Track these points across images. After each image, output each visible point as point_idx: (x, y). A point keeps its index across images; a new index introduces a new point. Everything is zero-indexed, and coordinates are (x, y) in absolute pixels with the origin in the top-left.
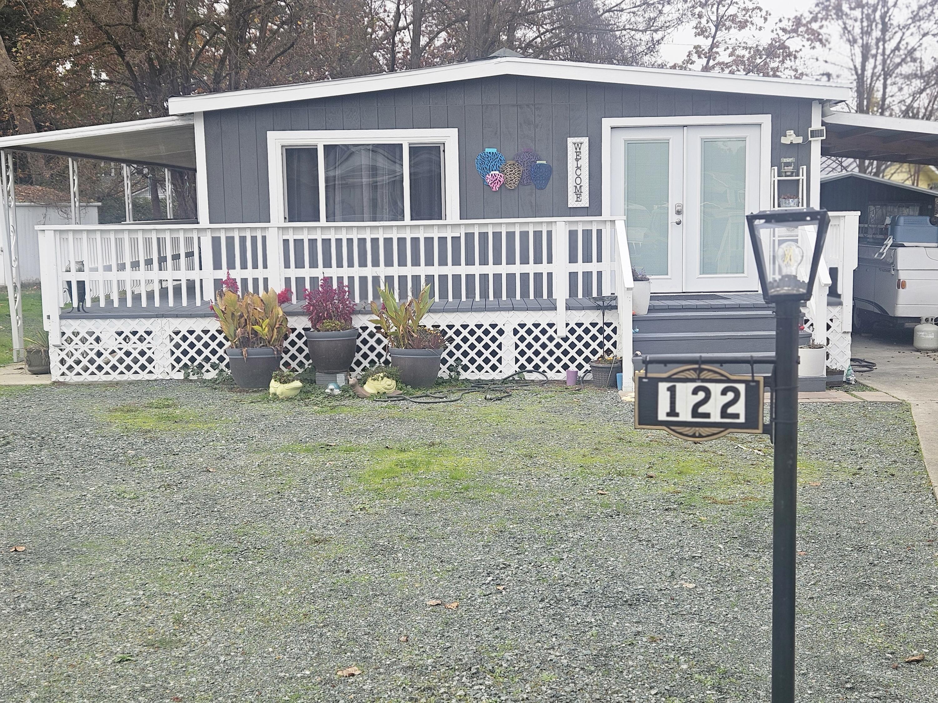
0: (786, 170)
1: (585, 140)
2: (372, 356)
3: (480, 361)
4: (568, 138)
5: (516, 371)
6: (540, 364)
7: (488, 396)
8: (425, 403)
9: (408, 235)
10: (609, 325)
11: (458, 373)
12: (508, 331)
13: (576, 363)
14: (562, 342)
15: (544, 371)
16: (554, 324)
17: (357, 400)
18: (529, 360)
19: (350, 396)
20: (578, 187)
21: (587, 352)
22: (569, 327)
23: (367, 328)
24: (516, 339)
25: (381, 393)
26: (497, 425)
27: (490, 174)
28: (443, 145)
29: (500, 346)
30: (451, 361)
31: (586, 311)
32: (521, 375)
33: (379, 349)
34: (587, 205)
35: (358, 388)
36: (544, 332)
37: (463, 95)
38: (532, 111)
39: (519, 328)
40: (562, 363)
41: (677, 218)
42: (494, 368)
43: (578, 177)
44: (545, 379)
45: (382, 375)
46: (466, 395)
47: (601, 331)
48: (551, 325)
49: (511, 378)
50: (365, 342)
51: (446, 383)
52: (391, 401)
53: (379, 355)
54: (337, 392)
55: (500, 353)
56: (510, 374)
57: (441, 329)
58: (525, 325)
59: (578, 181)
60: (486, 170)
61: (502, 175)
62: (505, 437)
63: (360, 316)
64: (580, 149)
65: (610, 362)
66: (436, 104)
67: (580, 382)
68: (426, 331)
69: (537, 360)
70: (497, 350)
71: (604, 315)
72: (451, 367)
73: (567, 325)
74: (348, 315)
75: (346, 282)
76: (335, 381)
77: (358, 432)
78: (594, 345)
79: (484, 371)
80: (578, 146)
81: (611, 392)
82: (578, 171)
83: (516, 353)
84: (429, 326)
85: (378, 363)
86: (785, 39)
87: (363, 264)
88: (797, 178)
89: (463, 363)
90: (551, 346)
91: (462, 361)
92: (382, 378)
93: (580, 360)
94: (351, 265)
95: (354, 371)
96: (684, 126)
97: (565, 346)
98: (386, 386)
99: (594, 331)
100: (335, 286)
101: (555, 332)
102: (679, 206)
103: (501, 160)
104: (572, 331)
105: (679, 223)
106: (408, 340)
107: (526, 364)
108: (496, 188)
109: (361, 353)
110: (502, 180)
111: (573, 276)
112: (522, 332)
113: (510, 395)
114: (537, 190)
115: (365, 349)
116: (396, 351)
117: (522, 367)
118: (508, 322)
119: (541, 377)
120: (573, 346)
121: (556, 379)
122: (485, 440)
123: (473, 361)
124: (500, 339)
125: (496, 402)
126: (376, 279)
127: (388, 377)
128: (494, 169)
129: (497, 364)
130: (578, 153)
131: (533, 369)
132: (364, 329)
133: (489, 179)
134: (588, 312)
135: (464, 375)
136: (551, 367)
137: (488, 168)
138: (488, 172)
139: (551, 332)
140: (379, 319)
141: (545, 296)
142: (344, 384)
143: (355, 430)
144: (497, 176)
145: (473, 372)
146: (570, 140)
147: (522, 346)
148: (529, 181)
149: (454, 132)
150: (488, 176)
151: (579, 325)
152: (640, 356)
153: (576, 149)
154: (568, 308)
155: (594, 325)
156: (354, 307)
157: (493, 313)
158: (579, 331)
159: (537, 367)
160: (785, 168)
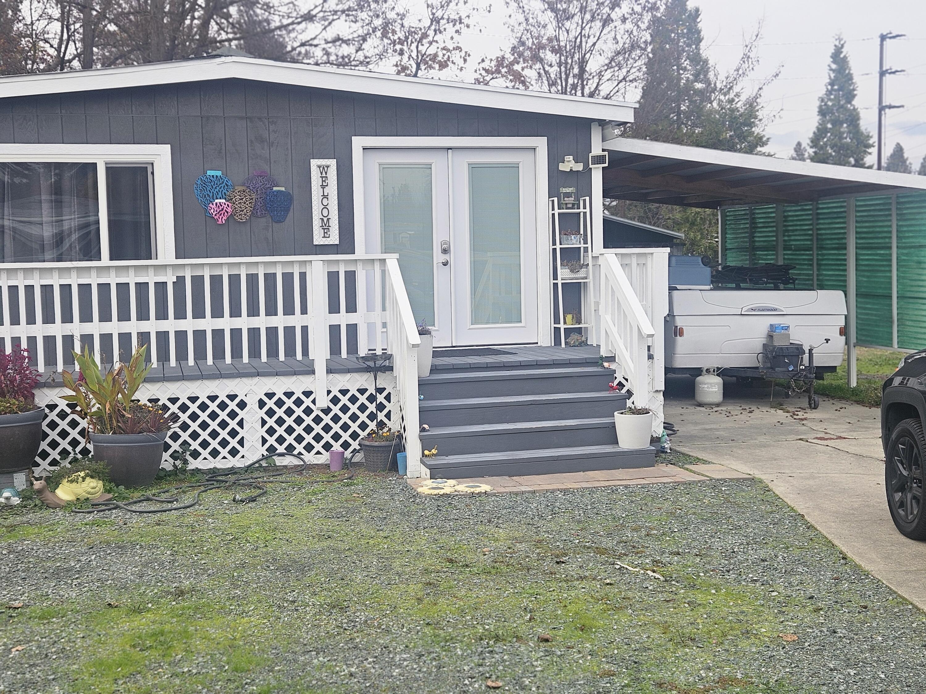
0: (567, 202)
1: (332, 163)
2: (64, 444)
3: (214, 444)
4: (311, 160)
5: (263, 455)
6: (295, 444)
7: (238, 497)
8: (149, 512)
9: (113, 280)
10: (380, 390)
11: (186, 462)
12: (252, 403)
13: (341, 441)
14: (322, 415)
15: (300, 453)
16: (311, 393)
17: (46, 513)
18: (281, 440)
19: (36, 505)
20: (325, 219)
21: (354, 427)
22: (331, 396)
23: (56, 406)
24: (262, 413)
25: (82, 499)
26: (266, 546)
27: (214, 203)
28: (151, 166)
29: (241, 424)
30: (175, 446)
31: (352, 374)
32: (270, 460)
33: (74, 434)
34: (337, 242)
35: (48, 494)
36: (298, 402)
37: (176, 103)
38: (265, 126)
39: (265, 399)
40: (323, 442)
41: (443, 258)
42: (234, 452)
43: (325, 207)
44: (302, 463)
45: (82, 474)
46: (204, 494)
47: (371, 399)
48: (307, 394)
49: (257, 465)
50: (53, 425)
51: (169, 476)
52: (98, 511)
53: (74, 443)
54: (16, 501)
55: (242, 433)
56: (255, 460)
57: (160, 403)
58: (274, 394)
59: (325, 212)
60: (208, 198)
61: (230, 205)
62: (286, 569)
63: (46, 391)
64: (326, 173)
65: (387, 439)
66: (141, 113)
67: (347, 465)
68: (140, 407)
69: (290, 440)
70: (238, 428)
71: (376, 379)
72: (176, 455)
73: (329, 392)
74: (29, 390)
75: (24, 345)
76: (11, 485)
77: (57, 574)
78: (363, 417)
79: (221, 456)
80: (324, 169)
81: (392, 478)
82: (325, 200)
83: (263, 432)
84: (144, 401)
85: (72, 453)
86: (488, 80)
87: (49, 319)
88: (578, 211)
89: (192, 448)
90: (308, 420)
91: (190, 445)
92: (84, 479)
93: (345, 436)
94: (31, 320)
95: (38, 465)
96: (449, 149)
97: (327, 419)
98: (90, 490)
99: (363, 399)
100: (8, 350)
101: (314, 402)
102: (445, 243)
103: (227, 185)
104: (335, 400)
105: (445, 264)
106: (118, 421)
107: (276, 445)
108: (222, 220)
109: (48, 440)
110: (229, 210)
111: (334, 330)
112: (270, 404)
113: (266, 492)
114: (274, 224)
115: (53, 435)
116: (100, 438)
117: (271, 449)
118: (251, 392)
119: (296, 462)
120: (336, 419)
121: (316, 462)
122: (259, 579)
123: (205, 444)
124: (242, 414)
125: (250, 505)
126: (68, 340)
127: (92, 477)
128: (218, 197)
129: (238, 447)
130: (324, 179)
131: (285, 451)
132: (52, 407)
133: (213, 209)
134: (356, 375)
135: (193, 464)
136: (309, 448)
137: (211, 195)
138: (212, 200)
139: (307, 402)
140: (74, 394)
141: (299, 356)
142: (25, 487)
143: (51, 571)
144: (223, 205)
145: (205, 459)
146: (314, 163)
147: (271, 422)
148: (263, 212)
149: (166, 149)
150: (211, 205)
151: (344, 392)
152: (428, 431)
153: (321, 173)
154: (329, 371)
155: (362, 391)
156: (38, 378)
157: (231, 380)
158: (344, 400)
159: (290, 448)
160: (566, 199)
